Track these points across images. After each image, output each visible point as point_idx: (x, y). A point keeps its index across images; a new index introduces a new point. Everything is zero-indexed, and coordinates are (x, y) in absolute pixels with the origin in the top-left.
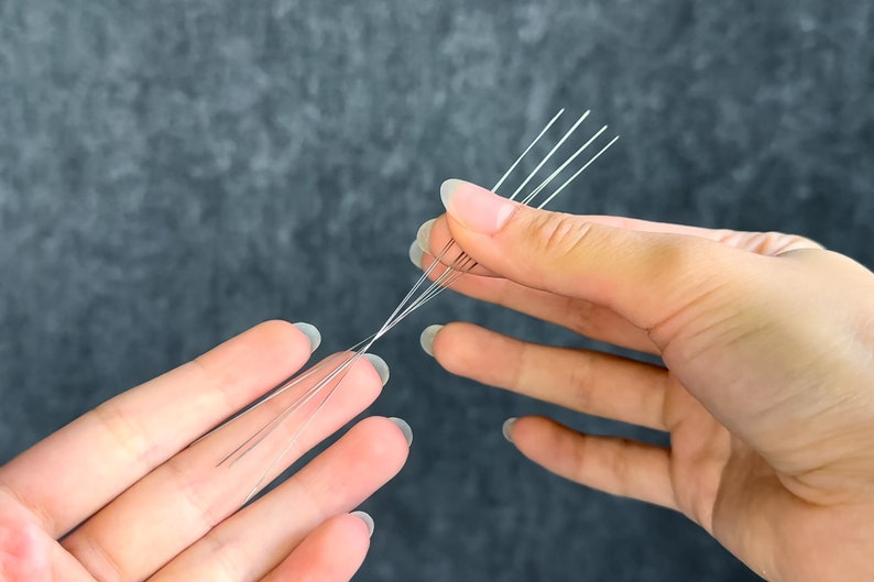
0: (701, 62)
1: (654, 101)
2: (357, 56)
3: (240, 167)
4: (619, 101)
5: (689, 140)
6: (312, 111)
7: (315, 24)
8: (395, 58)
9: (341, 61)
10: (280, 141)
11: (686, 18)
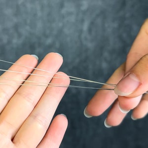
0: (128, 15)
1: (116, 25)
2: (39, 14)
3: (9, 42)
4: (106, 25)
5: (125, 35)
6: (28, 28)
7: (29, 6)
8: (49, 14)
9: (35, 15)
10: (20, 35)
11: (124, 4)
